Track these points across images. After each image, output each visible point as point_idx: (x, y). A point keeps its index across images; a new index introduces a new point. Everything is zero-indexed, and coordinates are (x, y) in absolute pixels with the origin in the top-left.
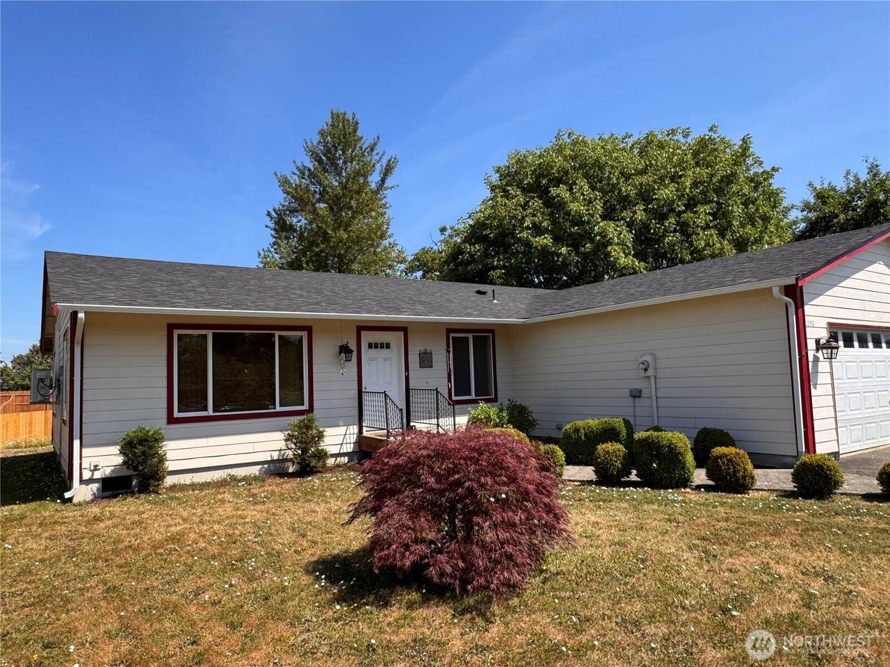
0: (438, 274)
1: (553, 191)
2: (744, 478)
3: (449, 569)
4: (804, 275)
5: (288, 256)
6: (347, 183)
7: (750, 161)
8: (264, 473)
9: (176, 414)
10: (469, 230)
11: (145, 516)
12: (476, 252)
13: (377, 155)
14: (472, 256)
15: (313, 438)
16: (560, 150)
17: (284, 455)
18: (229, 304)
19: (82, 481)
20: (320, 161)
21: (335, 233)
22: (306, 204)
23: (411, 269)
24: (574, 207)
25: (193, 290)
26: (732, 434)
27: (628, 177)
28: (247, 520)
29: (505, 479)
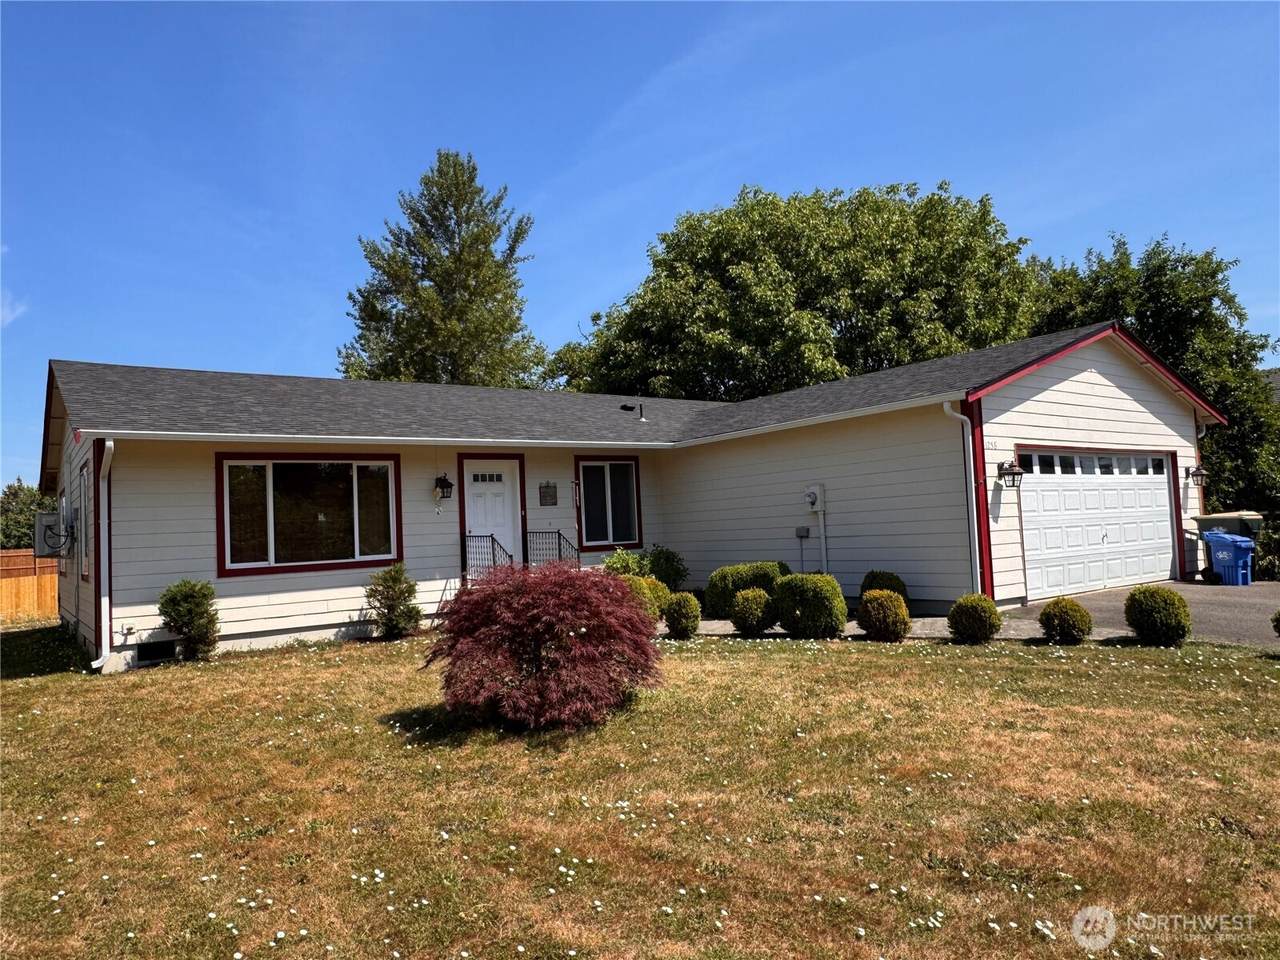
0: (589, 379)
1: (733, 270)
2: (895, 623)
3: (523, 704)
4: (975, 388)
5: (381, 356)
6: (461, 252)
7: (991, 229)
8: (342, 637)
9: (229, 565)
10: (624, 320)
11: (195, 681)
12: (633, 351)
13: (504, 212)
14: (627, 356)
15: (402, 593)
16: (745, 213)
17: (365, 616)
18: (292, 427)
19: (113, 648)
20: (423, 222)
21: (445, 324)
22: (404, 283)
23: (551, 374)
24: (758, 291)
25: (246, 409)
26: (903, 578)
27: (831, 251)
28: (317, 682)
29: (586, 613)
